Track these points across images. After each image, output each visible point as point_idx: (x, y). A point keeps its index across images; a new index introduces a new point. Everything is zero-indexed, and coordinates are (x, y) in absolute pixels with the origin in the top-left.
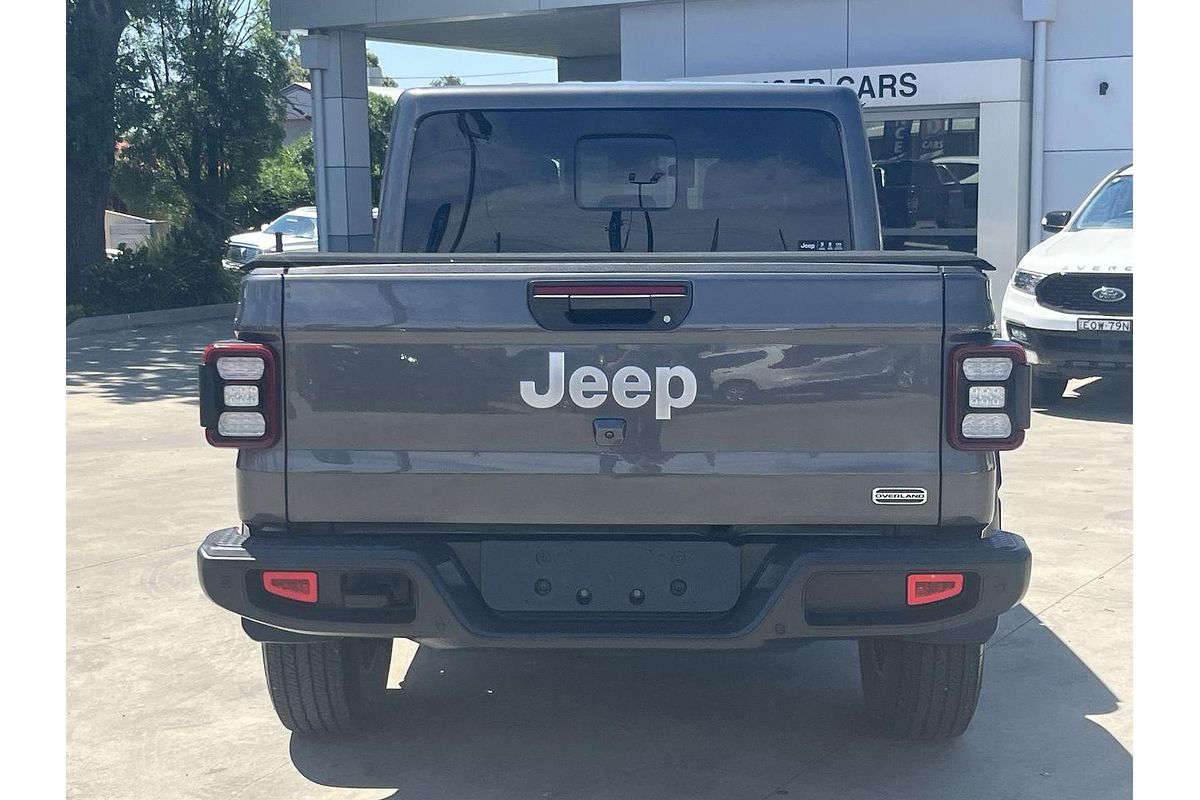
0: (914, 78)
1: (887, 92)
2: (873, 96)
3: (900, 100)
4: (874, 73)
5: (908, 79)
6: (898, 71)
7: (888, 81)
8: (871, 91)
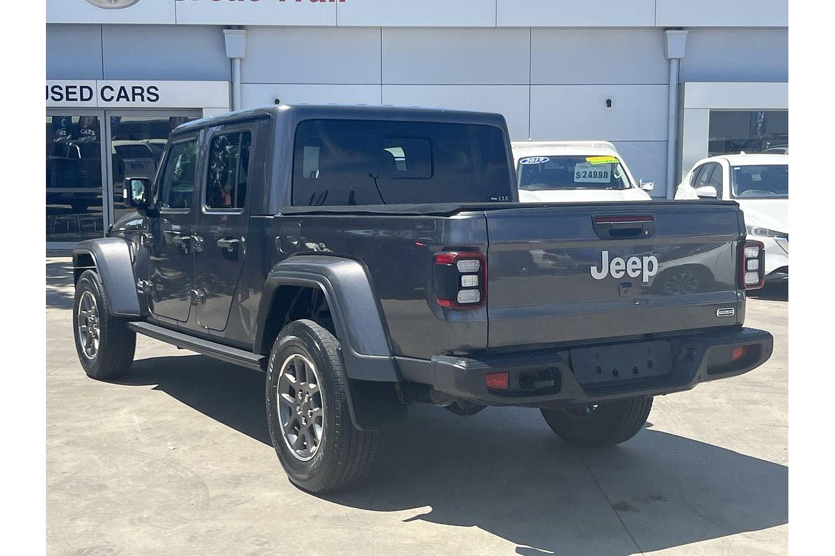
0: (156, 89)
1: (138, 98)
2: (128, 100)
3: (147, 104)
4: (128, 85)
5: (152, 90)
6: (145, 84)
7: (138, 91)
8: (126, 97)
